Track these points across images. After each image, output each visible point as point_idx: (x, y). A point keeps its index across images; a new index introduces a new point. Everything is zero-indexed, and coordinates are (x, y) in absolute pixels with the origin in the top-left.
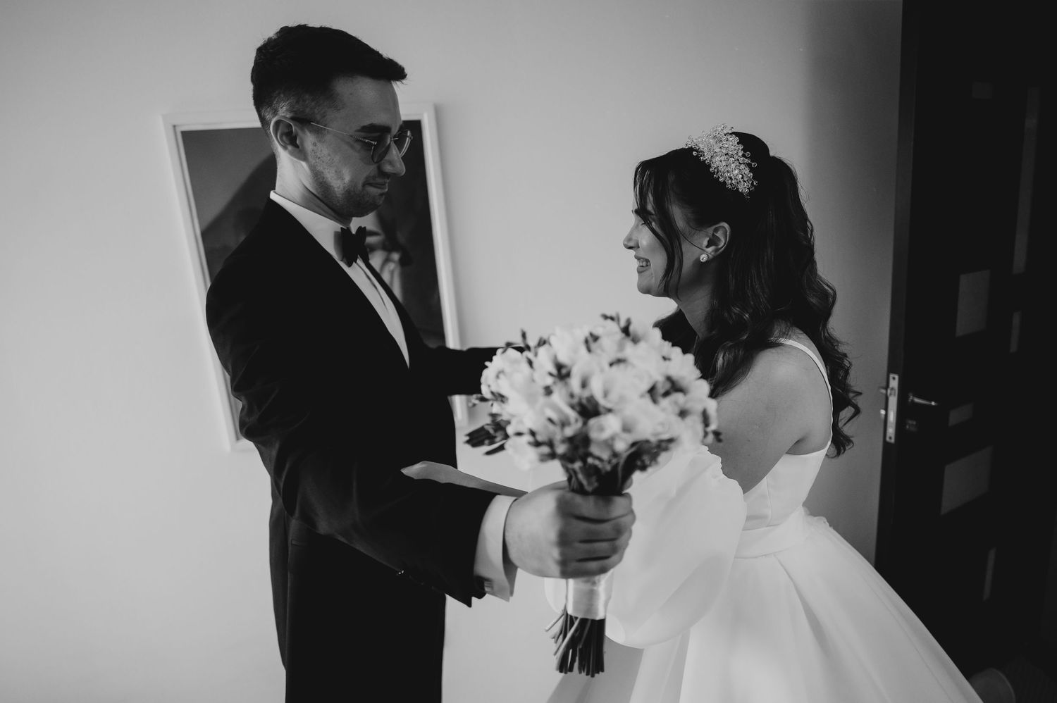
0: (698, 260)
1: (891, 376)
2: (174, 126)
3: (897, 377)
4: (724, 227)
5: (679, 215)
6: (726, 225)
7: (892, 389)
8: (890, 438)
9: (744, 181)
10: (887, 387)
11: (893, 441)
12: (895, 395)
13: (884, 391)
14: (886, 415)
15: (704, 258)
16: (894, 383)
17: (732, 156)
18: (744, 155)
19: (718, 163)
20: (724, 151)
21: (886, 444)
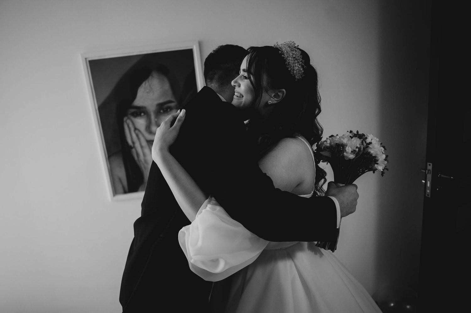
0: (267, 102)
1: (428, 164)
2: (86, 59)
3: (431, 164)
4: (283, 92)
5: (265, 80)
6: (284, 90)
7: (429, 170)
8: (428, 195)
9: (299, 73)
10: (426, 169)
11: (429, 196)
12: (430, 174)
13: (424, 171)
14: (426, 183)
15: (270, 102)
16: (430, 167)
17: (297, 60)
18: (302, 61)
19: (290, 60)
20: (294, 56)
21: (425, 198)
